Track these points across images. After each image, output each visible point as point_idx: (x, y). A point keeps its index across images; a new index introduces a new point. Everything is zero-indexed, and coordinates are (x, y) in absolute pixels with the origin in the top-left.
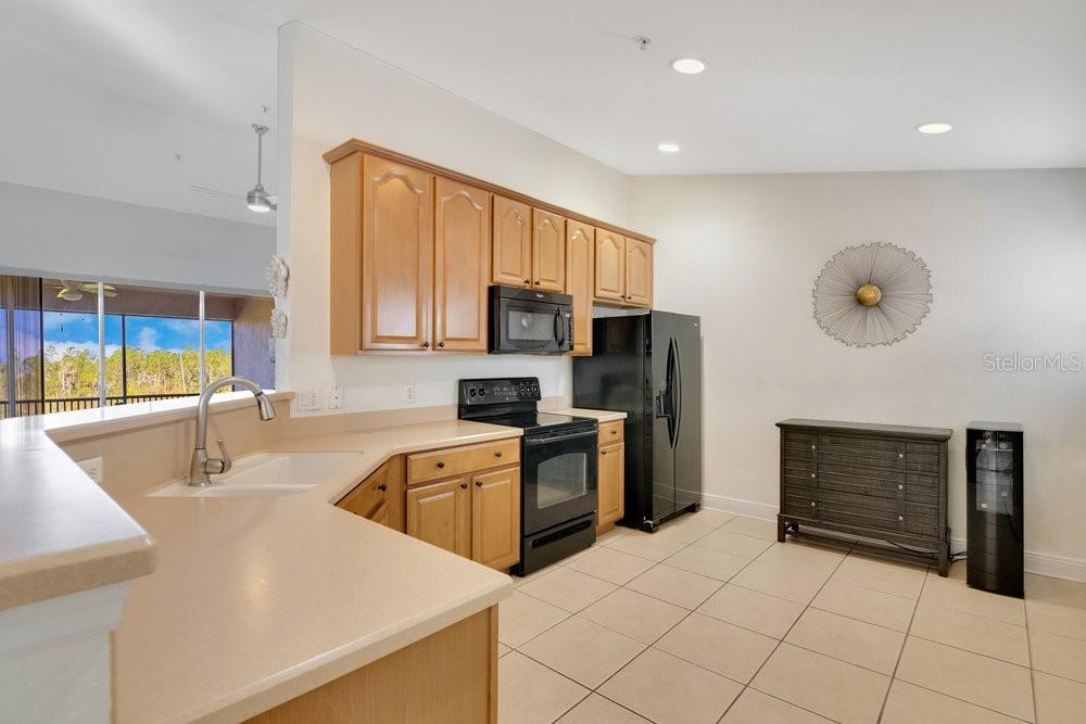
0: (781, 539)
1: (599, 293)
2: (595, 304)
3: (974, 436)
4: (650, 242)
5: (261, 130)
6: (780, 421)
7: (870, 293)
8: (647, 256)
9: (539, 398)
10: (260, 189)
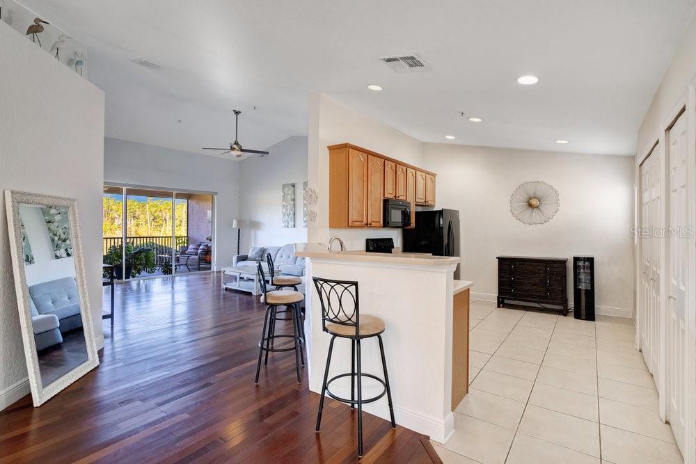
0: (499, 307)
1: (418, 200)
2: (416, 205)
3: (576, 259)
4: (434, 175)
5: (237, 113)
6: (498, 256)
7: (534, 202)
8: (433, 182)
9: (393, 247)
10: (236, 143)
